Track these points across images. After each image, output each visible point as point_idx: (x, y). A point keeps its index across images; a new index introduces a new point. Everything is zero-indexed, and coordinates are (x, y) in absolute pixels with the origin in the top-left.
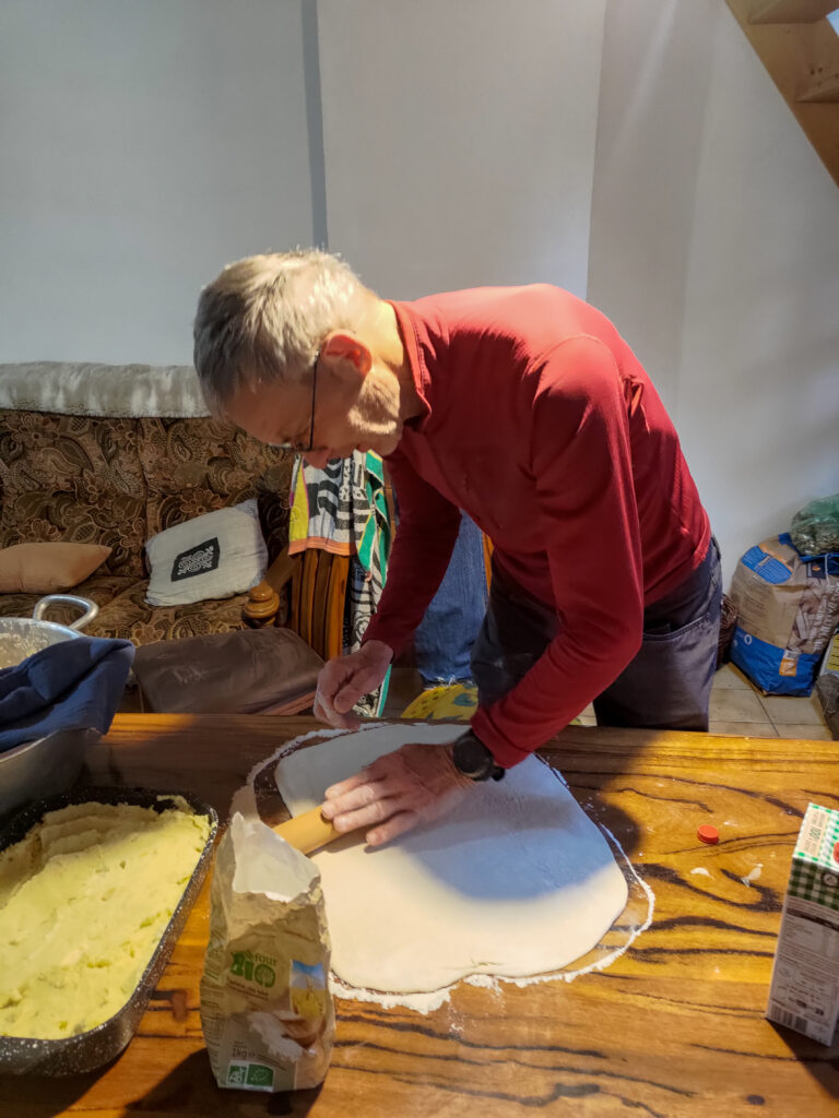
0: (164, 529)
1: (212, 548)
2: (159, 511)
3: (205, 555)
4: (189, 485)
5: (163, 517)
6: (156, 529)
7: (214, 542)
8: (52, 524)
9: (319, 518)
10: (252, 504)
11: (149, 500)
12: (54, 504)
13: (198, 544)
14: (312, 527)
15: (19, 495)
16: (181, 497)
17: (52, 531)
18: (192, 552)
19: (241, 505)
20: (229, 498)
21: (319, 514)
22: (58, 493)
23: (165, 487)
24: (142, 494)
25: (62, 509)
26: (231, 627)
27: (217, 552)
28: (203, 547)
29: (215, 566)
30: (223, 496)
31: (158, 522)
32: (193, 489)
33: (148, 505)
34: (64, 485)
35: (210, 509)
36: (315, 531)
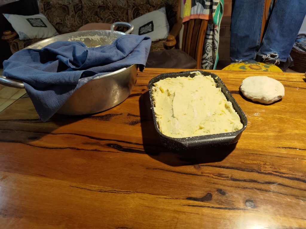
0: (134, 18)
1: (151, 24)
2: (132, 13)
3: (149, 27)
4: (142, 3)
5: (134, 14)
6: (132, 19)
7: (152, 23)
8: (99, 17)
9: (196, 7)
10: (163, 9)
11: (129, 8)
12: (98, 10)
13: (146, 23)
14: (192, 11)
15: (88, 7)
16: (139, 7)
17: (99, 20)
18: (144, 26)
19: (160, 9)
20: (156, 7)
21: (196, 5)
22: (100, 7)
23: (134, 3)
24: (126, 6)
25: (101, 12)
26: (161, 50)
27: (153, 26)
28: (148, 24)
29: (153, 30)
30: (153, 7)
31: (132, 16)
32: (143, 4)
33: (129, 10)
34: (101, 4)
35: (149, 11)
36: (194, 12)
